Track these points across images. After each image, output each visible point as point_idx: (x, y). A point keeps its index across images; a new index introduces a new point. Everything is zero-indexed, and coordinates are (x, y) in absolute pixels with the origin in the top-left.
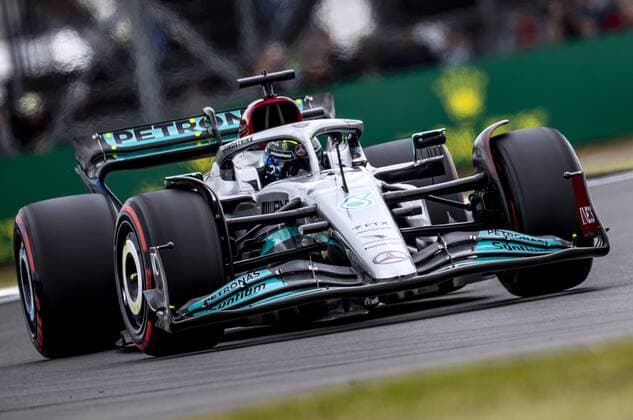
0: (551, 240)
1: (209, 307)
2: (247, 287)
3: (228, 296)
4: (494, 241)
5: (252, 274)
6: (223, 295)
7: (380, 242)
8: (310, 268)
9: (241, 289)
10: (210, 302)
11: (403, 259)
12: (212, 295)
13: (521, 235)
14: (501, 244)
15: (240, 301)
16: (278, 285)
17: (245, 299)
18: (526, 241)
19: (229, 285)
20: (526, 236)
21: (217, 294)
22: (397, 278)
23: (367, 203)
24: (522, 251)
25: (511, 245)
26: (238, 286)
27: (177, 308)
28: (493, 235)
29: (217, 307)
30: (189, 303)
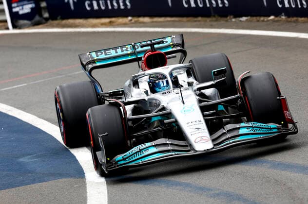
0: (272, 125)
1: (124, 159)
2: (140, 151)
3: (133, 155)
4: (248, 127)
5: (143, 145)
6: (131, 154)
7: (198, 132)
8: (168, 142)
9: (138, 152)
10: (125, 157)
11: (208, 141)
12: (126, 153)
13: (259, 124)
14: (251, 129)
15: (138, 157)
16: (154, 150)
17: (140, 156)
18: (261, 126)
19: (133, 149)
20: (261, 124)
21: (128, 153)
22: (205, 150)
23: (192, 110)
24: (259, 132)
25: (255, 129)
26: (137, 150)
27: (111, 159)
28: (247, 125)
29: (128, 159)
30: (116, 157)
